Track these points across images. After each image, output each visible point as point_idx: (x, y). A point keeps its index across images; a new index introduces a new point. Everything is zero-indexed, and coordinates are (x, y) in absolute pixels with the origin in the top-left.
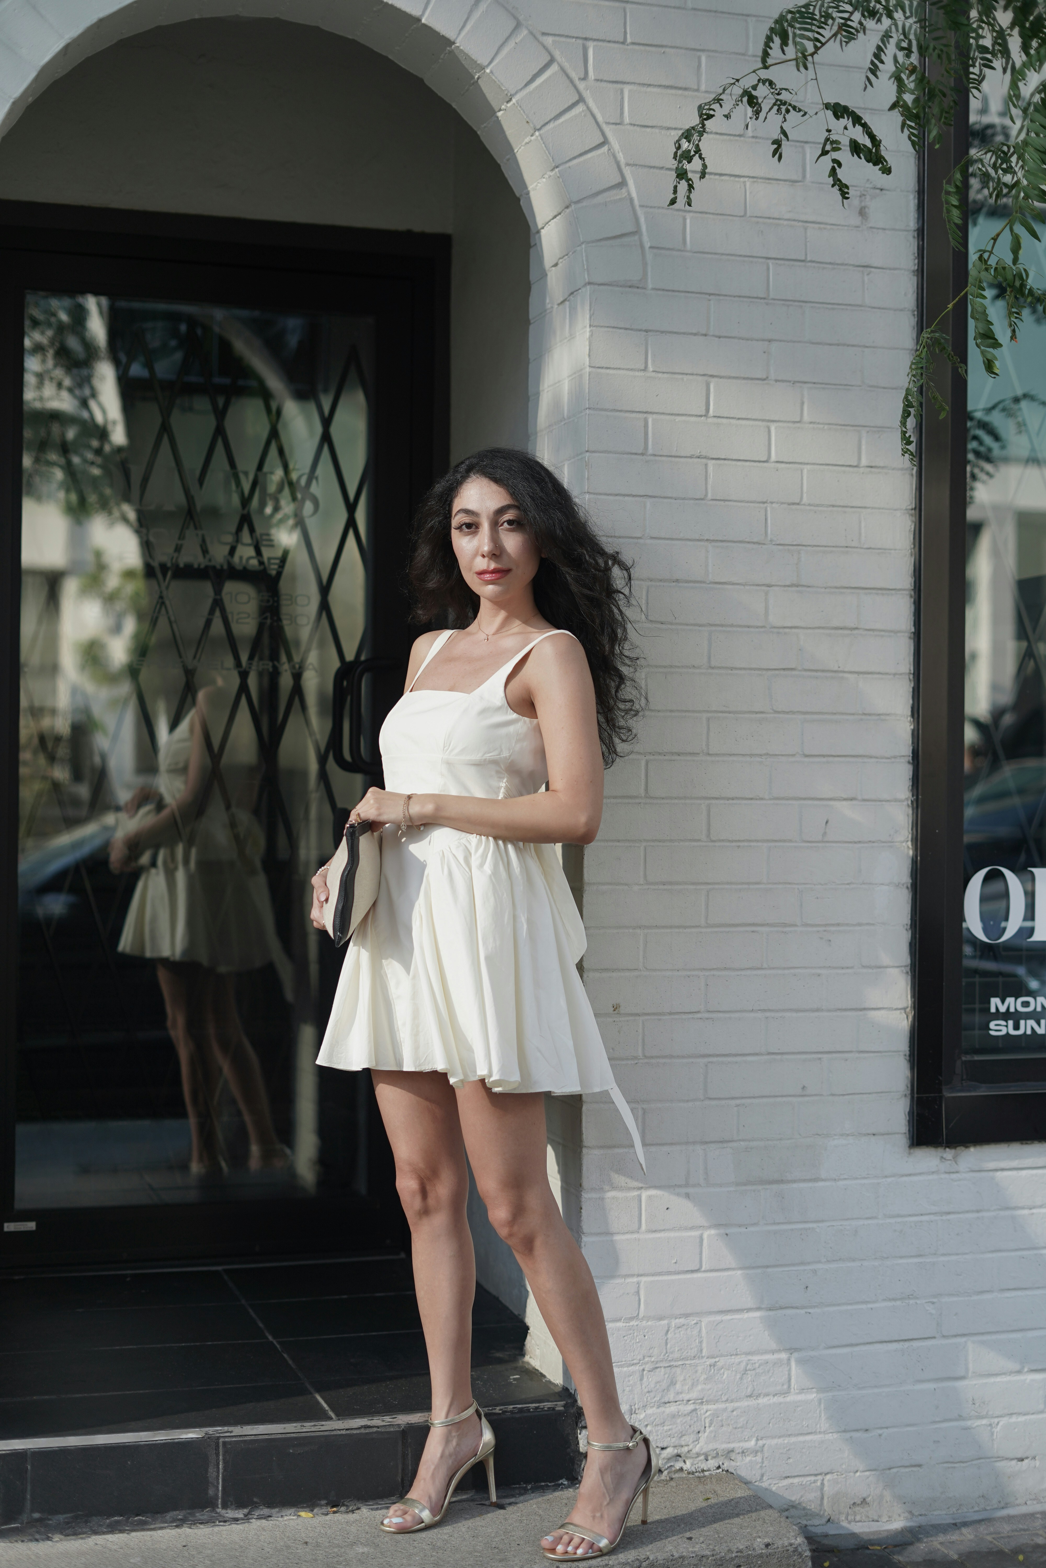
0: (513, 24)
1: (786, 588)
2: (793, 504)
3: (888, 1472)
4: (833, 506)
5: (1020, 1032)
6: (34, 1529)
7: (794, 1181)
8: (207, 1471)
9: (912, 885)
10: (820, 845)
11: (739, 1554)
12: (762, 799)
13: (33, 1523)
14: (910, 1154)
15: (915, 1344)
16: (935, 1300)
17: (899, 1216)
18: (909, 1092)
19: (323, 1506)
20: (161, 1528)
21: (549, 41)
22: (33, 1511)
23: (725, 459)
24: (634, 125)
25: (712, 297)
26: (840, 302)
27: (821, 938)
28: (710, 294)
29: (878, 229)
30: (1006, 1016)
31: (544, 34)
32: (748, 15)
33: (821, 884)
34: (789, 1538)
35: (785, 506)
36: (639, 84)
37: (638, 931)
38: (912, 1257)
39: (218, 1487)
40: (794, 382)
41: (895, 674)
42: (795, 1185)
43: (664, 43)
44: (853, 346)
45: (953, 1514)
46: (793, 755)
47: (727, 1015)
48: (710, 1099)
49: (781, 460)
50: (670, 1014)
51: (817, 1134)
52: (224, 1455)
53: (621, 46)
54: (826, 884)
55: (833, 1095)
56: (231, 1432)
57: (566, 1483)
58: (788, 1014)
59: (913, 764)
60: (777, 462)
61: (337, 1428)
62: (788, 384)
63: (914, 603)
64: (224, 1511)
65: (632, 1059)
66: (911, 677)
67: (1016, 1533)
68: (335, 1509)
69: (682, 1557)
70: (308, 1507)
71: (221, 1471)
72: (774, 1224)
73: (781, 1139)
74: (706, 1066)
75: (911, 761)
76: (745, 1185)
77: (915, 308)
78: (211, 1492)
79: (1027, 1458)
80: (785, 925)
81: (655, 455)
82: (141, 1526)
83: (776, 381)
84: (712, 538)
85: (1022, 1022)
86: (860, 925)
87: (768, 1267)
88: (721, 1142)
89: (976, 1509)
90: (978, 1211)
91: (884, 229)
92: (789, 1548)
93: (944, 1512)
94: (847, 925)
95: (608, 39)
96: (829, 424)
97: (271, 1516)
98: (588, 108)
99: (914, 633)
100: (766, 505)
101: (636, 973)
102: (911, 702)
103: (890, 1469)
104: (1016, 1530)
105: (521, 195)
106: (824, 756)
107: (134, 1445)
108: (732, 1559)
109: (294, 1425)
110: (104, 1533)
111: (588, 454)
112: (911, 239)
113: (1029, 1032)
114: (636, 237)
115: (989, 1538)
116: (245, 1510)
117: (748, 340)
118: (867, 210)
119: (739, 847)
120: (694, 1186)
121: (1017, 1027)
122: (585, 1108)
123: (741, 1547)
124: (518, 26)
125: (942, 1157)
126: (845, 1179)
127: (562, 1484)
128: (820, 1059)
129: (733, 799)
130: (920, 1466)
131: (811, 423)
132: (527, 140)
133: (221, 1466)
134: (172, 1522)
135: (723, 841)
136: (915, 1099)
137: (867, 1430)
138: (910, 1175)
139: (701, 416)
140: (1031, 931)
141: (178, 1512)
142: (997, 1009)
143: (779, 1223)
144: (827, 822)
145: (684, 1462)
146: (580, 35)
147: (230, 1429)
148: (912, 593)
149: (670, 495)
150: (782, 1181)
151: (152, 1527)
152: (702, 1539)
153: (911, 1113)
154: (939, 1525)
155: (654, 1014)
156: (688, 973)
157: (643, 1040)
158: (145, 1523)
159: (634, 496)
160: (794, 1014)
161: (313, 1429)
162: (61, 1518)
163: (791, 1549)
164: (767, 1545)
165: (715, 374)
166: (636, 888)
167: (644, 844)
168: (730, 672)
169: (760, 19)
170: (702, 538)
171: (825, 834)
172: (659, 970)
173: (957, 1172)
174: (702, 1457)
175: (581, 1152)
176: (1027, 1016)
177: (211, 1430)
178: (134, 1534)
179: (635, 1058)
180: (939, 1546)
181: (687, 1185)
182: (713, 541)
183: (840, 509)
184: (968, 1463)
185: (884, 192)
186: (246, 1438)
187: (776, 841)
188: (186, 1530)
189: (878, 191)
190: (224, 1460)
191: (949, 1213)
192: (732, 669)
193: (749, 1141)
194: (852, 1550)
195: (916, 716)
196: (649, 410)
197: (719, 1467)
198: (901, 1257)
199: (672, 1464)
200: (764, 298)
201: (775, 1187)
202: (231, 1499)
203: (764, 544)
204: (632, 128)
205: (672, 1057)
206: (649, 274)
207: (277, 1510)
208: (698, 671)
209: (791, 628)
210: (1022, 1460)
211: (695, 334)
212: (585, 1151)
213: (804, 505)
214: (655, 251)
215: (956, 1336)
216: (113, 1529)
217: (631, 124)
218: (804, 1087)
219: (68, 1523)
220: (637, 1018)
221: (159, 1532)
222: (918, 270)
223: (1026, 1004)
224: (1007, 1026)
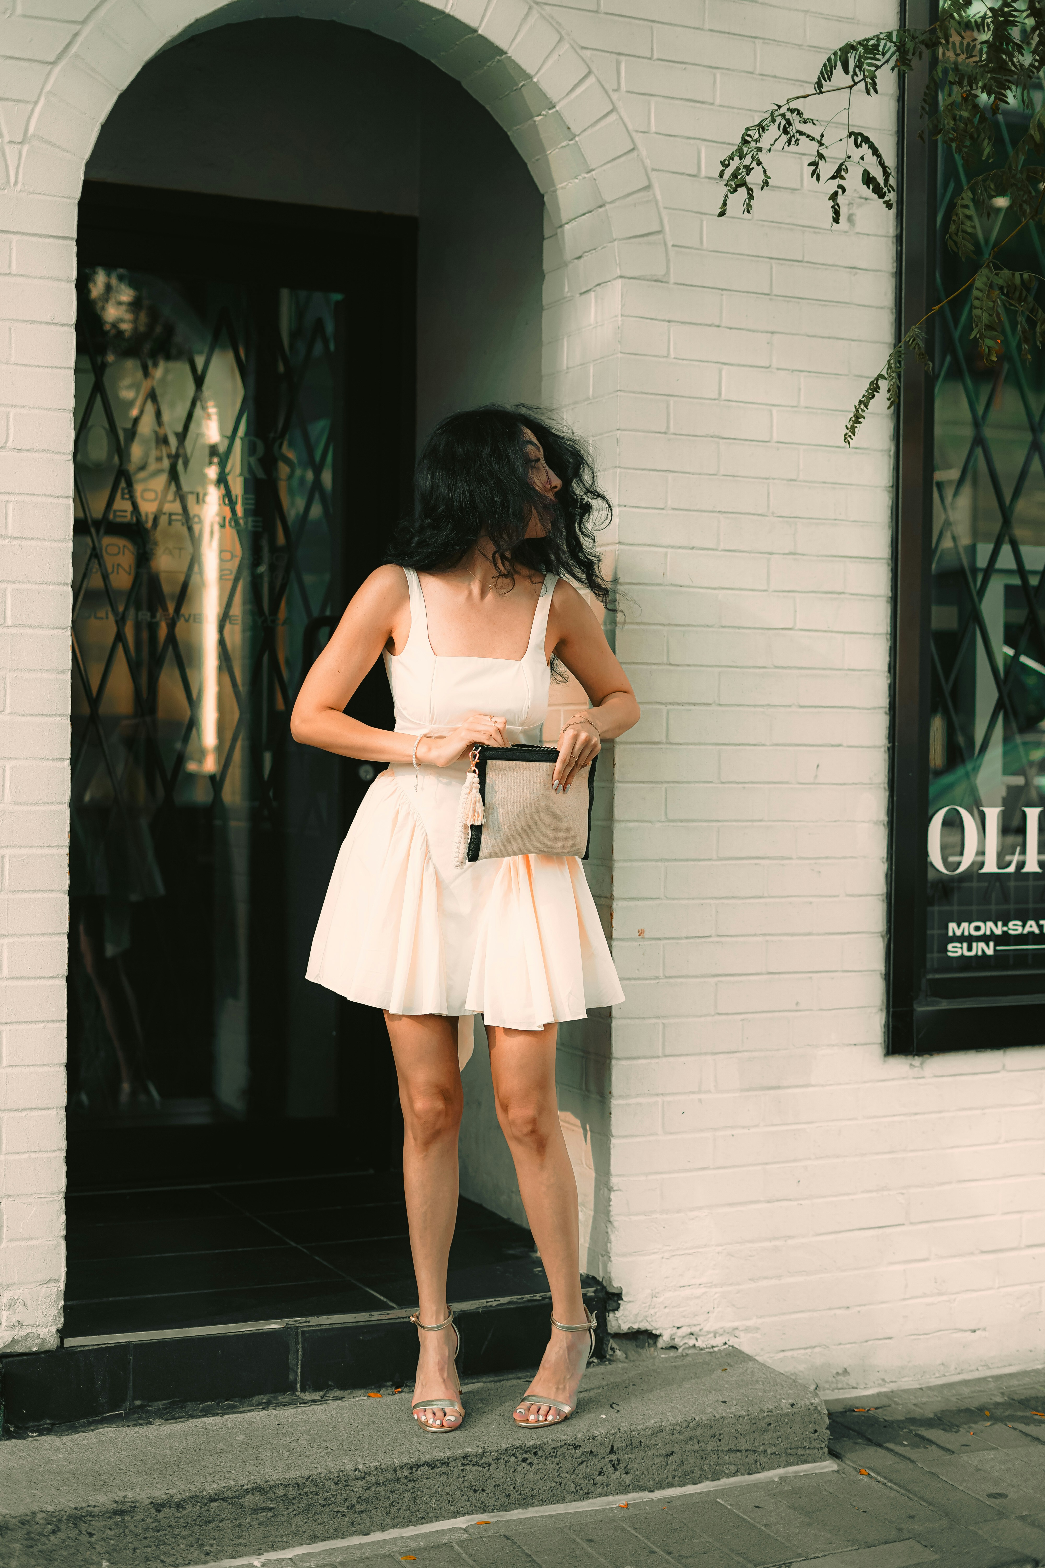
0: (556, 38)
1: (785, 556)
2: (792, 480)
3: (865, 1344)
4: (825, 483)
5: (973, 953)
6: (136, 1415)
7: (789, 1087)
8: (288, 1358)
9: (888, 822)
10: (812, 786)
11: (770, 1413)
12: (763, 745)
13: (134, 1410)
14: (885, 1061)
15: (888, 1230)
16: (904, 1191)
17: (875, 1117)
18: (885, 1007)
19: (389, 1386)
20: (250, 1411)
21: (588, 53)
22: (135, 1399)
23: (734, 439)
24: (659, 134)
25: (724, 292)
26: (831, 300)
27: (813, 870)
28: (723, 290)
29: (863, 234)
30: (961, 939)
31: (583, 48)
32: (756, 38)
33: (812, 822)
34: (808, 1399)
35: (785, 482)
36: (664, 97)
37: (660, 864)
38: (885, 1153)
39: (297, 1373)
40: (793, 371)
41: (875, 634)
42: (789, 1091)
43: (685, 60)
44: (842, 339)
45: (919, 1380)
46: (790, 706)
47: (734, 939)
48: (719, 1014)
49: (781, 440)
50: (687, 938)
51: (809, 1045)
52: (303, 1343)
53: (648, 61)
54: (817, 821)
55: (821, 1010)
56: (309, 1322)
57: (596, 1361)
58: (785, 938)
59: (890, 714)
60: (778, 442)
61: (400, 1316)
62: (787, 372)
63: (892, 570)
64: (303, 1394)
65: (654, 979)
66: (889, 636)
67: (975, 1394)
68: (400, 1390)
69: (723, 1418)
70: (376, 1388)
71: (300, 1358)
72: (773, 1125)
73: (778, 1050)
74: (716, 984)
75: (888, 712)
76: (748, 1090)
77: (894, 307)
78: (291, 1377)
79: (979, 1329)
80: (783, 858)
81: (676, 434)
82: (231, 1410)
83: (778, 369)
84: (723, 510)
85: (974, 945)
86: (844, 858)
87: (767, 1164)
88: (728, 1053)
89: (937, 1375)
90: (940, 1112)
91: (868, 235)
92: (810, 1407)
93: (911, 1379)
94: (834, 858)
95: (638, 55)
96: (822, 409)
97: (344, 1398)
98: (621, 117)
99: (891, 598)
100: (768, 481)
101: (658, 902)
102: (888, 659)
103: (866, 1341)
104: (975, 1392)
105: (547, 192)
106: (815, 707)
107: (224, 1336)
108: (764, 1418)
109: (364, 1314)
110: (200, 1417)
111: (619, 432)
112: (890, 244)
113: (980, 953)
114: (661, 236)
115: (953, 1399)
116: (321, 1393)
117: (754, 331)
118: (854, 217)
119: (744, 788)
120: (705, 1092)
121: (970, 949)
122: (614, 1024)
123: (770, 1408)
124: (561, 39)
125: (911, 1065)
126: (831, 1085)
127: (593, 1362)
128: (811, 978)
129: (739, 745)
130: (890, 1338)
131: (807, 407)
132: (564, 144)
133: (300, 1353)
134: (258, 1405)
135: (731, 782)
136: (891, 1013)
137: (848, 1308)
138: (884, 1080)
139: (715, 399)
140: (982, 864)
141: (262, 1396)
142: (954, 933)
143: (776, 1125)
144: (818, 766)
145: (696, 1339)
146: (614, 50)
147: (308, 1319)
148: (890, 562)
149: (688, 470)
150: (779, 1087)
151: (241, 1410)
152: (735, 1402)
153: (887, 1026)
154: (908, 1390)
155: (673, 938)
156: (702, 901)
157: (664, 962)
158: (234, 1407)
159: (658, 471)
160: (790, 938)
161: (380, 1318)
162: (160, 1404)
163: (812, 1408)
164: (792, 1405)
165: (727, 362)
166: (658, 825)
167: (665, 785)
168: (738, 630)
169: (766, 41)
170: (715, 509)
171: (816, 776)
172: (677, 899)
173: (923, 1077)
174: (712, 1335)
175: (610, 1063)
176: (979, 939)
177: (291, 1321)
178: (226, 1417)
179: (657, 978)
180: (914, 1407)
181: (699, 1092)
182: (725, 512)
183: (830, 485)
184: (931, 1335)
185: (868, 201)
186: (321, 1328)
187: (775, 783)
188: (272, 1412)
189: (863, 200)
190: (303, 1347)
191: (916, 1114)
192: (739, 628)
193: (751, 1051)
194: (841, 1413)
195: (892, 671)
196: (672, 394)
197: (725, 1343)
198: (877, 1154)
199: (686, 1341)
200: (768, 295)
201: (772, 1092)
202: (309, 1383)
203: (767, 516)
204: (657, 136)
205: (687, 977)
206: (672, 270)
207: (349, 1391)
208: (710, 629)
209: (789, 591)
210: (974, 1331)
211: (710, 325)
212: (614, 1062)
213: (800, 481)
214: (676, 249)
215: (921, 1223)
216: (206, 1413)
217: (656, 133)
218: (797, 1003)
219: (166, 1409)
220: (659, 942)
221: (249, 1414)
222: (896, 272)
223: (977, 928)
224: (962, 948)
